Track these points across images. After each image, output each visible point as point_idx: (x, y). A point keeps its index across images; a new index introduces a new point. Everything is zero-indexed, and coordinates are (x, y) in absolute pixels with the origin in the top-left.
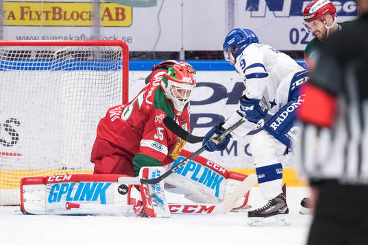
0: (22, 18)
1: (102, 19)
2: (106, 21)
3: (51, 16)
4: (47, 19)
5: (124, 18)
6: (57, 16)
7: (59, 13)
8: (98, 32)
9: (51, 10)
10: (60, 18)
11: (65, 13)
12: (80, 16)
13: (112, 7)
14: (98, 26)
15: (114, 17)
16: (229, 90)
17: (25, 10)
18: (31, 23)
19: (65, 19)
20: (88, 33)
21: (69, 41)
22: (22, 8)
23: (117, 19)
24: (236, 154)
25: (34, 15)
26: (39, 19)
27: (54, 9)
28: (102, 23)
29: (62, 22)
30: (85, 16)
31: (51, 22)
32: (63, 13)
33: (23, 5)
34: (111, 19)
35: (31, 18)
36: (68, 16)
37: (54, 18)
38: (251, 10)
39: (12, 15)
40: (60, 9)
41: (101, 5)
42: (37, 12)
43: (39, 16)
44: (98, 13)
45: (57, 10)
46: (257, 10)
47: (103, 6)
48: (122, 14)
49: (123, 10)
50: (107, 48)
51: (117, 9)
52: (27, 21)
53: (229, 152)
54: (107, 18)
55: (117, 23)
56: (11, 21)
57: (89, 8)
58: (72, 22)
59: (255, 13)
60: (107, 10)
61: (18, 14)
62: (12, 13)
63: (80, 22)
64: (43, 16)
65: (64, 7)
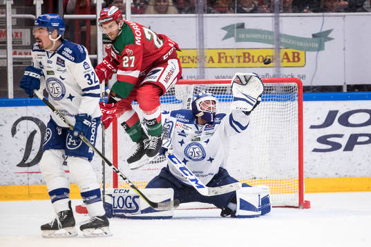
0: (220, 62)
1: (282, 61)
2: (285, 63)
3: (242, 59)
4: (239, 62)
5: (299, 60)
6: (247, 60)
7: (248, 57)
8: (279, 72)
9: (242, 55)
10: (249, 62)
11: (253, 57)
12: (264, 59)
13: (290, 52)
14: (279, 67)
15: (291, 60)
17: (222, 55)
18: (227, 65)
19: (253, 62)
20: (271, 72)
22: (219, 54)
23: (294, 61)
25: (229, 59)
26: (233, 62)
27: (244, 54)
28: (282, 65)
29: (251, 64)
31: (242, 64)
32: (251, 57)
33: (219, 51)
34: (289, 61)
35: (226, 62)
37: (244, 62)
39: (212, 59)
40: (249, 54)
41: (281, 50)
42: (231, 57)
43: (233, 60)
44: (279, 57)
45: (247, 55)
47: (283, 51)
48: (298, 57)
49: (298, 54)
50: (286, 84)
51: (294, 53)
52: (223, 64)
54: (286, 60)
55: (294, 64)
56: (211, 64)
57: (271, 53)
58: (258, 64)
60: (286, 54)
61: (216, 59)
62: (211, 57)
64: (236, 60)
65: (252, 53)
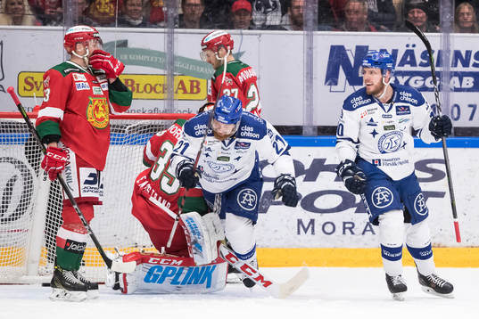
1: (176, 92)
2: (180, 94)
5: (198, 91)
6: (130, 89)
7: (132, 85)
8: (172, 105)
9: (124, 82)
10: (133, 91)
11: (138, 85)
12: (153, 89)
14: (171, 99)
15: (189, 90)
16: (307, 167)
19: (138, 91)
20: (161, 106)
21: (141, 114)
23: (192, 92)
24: (313, 232)
27: (127, 81)
28: (176, 96)
30: (159, 89)
32: (135, 86)
34: (185, 92)
36: (141, 89)
38: (330, 84)
40: (133, 81)
41: (175, 77)
44: (172, 87)
45: (130, 83)
46: (336, 84)
47: (178, 79)
48: (197, 87)
49: (198, 83)
51: (192, 82)
53: (306, 231)
54: (182, 91)
55: (192, 96)
57: (162, 80)
58: (145, 95)
59: (334, 88)
60: (182, 82)
63: (153, 95)
65: (137, 80)
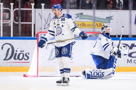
1: (96, 26)
3: (82, 25)
4: (81, 26)
6: (83, 25)
7: (84, 25)
8: (94, 30)
9: (82, 24)
10: (84, 26)
11: (86, 24)
12: (89, 25)
13: (98, 23)
14: (94, 28)
16: (130, 46)
19: (86, 26)
20: (92, 30)
23: (100, 26)
24: (131, 63)
27: (83, 23)
30: (91, 25)
31: (81, 27)
32: (85, 25)
34: (98, 26)
36: (86, 25)
37: (82, 26)
40: (84, 24)
43: (78, 25)
45: (83, 24)
47: (96, 23)
49: (101, 24)
51: (100, 24)
53: (129, 62)
57: (92, 23)
58: (87, 27)
60: (97, 24)
63: (89, 27)
64: (80, 25)
65: (85, 23)
